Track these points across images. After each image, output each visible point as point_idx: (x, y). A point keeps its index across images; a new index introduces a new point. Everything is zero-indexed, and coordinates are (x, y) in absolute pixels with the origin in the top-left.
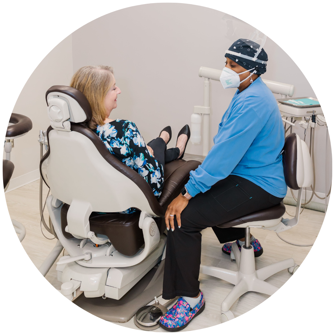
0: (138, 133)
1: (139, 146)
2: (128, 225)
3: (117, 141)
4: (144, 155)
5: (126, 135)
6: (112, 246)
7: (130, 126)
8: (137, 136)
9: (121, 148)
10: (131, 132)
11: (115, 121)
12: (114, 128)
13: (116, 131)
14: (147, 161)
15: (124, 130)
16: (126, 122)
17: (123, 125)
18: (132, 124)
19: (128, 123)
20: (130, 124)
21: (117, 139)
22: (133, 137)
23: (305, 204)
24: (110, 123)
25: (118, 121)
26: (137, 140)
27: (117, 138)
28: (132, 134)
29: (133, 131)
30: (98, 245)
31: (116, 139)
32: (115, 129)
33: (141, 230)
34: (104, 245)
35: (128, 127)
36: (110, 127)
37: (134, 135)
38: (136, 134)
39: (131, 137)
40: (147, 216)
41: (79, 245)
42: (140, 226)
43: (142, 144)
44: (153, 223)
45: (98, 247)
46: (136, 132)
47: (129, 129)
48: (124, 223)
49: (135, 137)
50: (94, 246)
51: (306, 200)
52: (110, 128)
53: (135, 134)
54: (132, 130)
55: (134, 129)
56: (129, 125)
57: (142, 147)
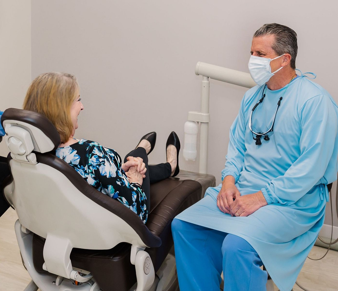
0: (106, 160)
1: (108, 177)
2: (116, 259)
3: (81, 170)
4: (114, 188)
5: (90, 162)
6: (95, 285)
7: (96, 151)
8: (105, 164)
9: (87, 178)
10: (97, 159)
11: (78, 143)
12: (76, 153)
13: (78, 157)
14: (119, 195)
15: (88, 156)
16: (91, 144)
17: (87, 149)
18: (98, 148)
19: (94, 146)
20: (95, 148)
21: (81, 167)
22: (100, 165)
23: (331, 244)
24: (71, 146)
25: (81, 143)
26: (105, 169)
27: (80, 165)
28: (98, 162)
29: (100, 157)
30: (78, 283)
31: (79, 167)
32: (77, 155)
33: (134, 266)
34: (86, 283)
35: (93, 152)
36: (71, 151)
37: (100, 162)
38: (104, 161)
39: (97, 165)
40: (140, 249)
41: (55, 282)
42: (133, 260)
43: (111, 174)
44: (148, 258)
45: (78, 285)
46: (104, 159)
47: (93, 154)
48: (112, 257)
49: (102, 166)
50: (73, 283)
51: (331, 239)
52: (71, 153)
53: (102, 161)
54: (98, 156)
55: (101, 155)
56: (94, 150)
57: (111, 178)
